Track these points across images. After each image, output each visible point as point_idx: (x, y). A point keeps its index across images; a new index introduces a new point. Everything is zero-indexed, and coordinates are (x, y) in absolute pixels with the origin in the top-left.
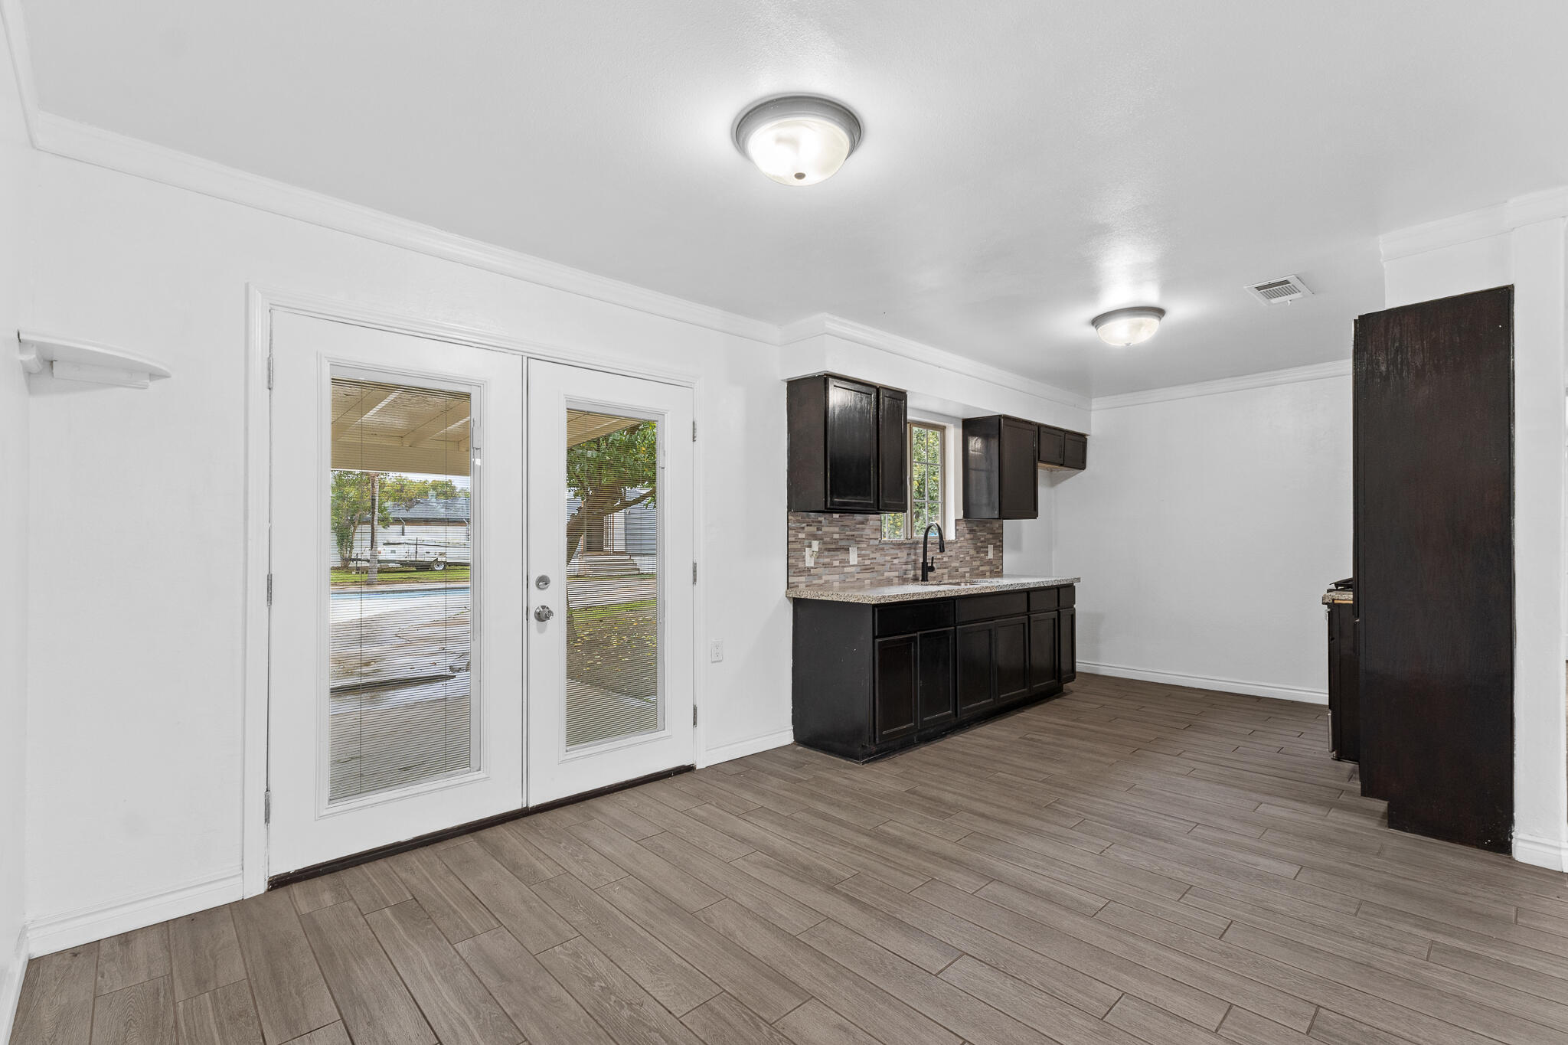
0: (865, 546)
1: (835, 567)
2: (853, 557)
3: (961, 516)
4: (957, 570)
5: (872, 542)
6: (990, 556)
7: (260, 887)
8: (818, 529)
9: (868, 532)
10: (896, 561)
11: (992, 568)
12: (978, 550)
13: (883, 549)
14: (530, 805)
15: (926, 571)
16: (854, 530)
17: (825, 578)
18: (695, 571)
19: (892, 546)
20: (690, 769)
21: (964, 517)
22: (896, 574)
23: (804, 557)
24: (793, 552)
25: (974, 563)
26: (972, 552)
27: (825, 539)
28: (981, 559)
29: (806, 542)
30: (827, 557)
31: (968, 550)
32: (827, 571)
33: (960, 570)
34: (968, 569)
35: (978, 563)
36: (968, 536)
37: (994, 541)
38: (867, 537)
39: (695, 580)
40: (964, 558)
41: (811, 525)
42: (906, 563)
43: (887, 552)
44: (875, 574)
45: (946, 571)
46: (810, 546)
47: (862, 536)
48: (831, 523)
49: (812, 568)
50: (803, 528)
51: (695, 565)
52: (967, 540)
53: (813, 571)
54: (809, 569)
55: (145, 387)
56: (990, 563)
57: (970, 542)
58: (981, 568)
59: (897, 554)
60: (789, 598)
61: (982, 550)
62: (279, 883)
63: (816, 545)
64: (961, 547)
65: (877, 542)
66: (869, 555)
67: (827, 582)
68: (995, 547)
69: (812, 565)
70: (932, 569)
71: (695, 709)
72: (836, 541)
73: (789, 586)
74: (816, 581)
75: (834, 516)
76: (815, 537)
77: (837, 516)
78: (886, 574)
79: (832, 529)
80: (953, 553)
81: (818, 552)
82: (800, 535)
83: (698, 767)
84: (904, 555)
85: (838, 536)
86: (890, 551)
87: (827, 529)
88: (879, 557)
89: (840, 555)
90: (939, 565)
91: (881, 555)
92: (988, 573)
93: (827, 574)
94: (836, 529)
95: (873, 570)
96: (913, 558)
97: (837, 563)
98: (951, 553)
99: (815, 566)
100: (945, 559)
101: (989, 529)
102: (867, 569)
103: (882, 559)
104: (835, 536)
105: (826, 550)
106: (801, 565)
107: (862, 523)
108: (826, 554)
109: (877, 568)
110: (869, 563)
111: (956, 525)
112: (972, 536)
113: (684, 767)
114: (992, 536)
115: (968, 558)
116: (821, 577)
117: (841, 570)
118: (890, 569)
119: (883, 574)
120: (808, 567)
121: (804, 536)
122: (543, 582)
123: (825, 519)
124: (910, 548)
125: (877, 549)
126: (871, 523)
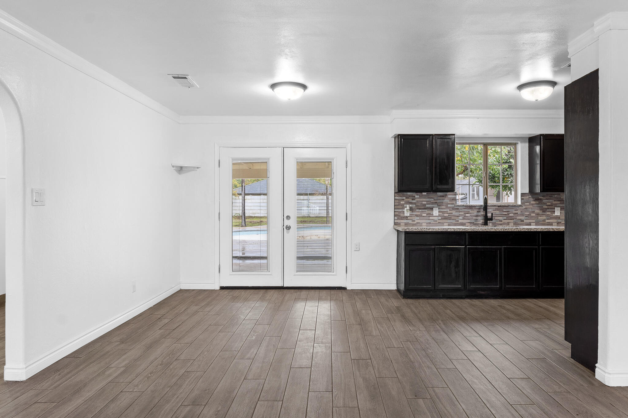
0: (445, 207)
1: (423, 216)
2: (436, 212)
3: (527, 191)
4: (522, 221)
5: (449, 206)
6: (557, 213)
7: (218, 288)
8: (413, 200)
9: (446, 200)
10: (467, 215)
11: (559, 221)
12: (544, 210)
13: (458, 209)
14: (284, 286)
15: (487, 220)
16: (436, 200)
17: (416, 221)
18: (346, 216)
19: (465, 207)
20: (345, 289)
21: (529, 192)
22: (469, 221)
23: (404, 212)
24: (398, 209)
25: (539, 218)
26: (537, 211)
27: (417, 204)
28: (548, 215)
29: (405, 205)
30: (418, 212)
31: (533, 210)
32: (418, 218)
33: (525, 221)
34: (534, 221)
35: (545, 218)
36: (534, 202)
37: (561, 205)
38: (447, 203)
39: (347, 219)
40: (530, 215)
41: (408, 198)
42: (477, 216)
43: (461, 210)
45: (512, 221)
46: (406, 207)
47: (442, 203)
48: (421, 197)
49: (409, 216)
50: (404, 199)
51: (347, 213)
52: (532, 204)
53: (409, 218)
54: (407, 217)
56: (557, 218)
57: (535, 205)
58: (547, 221)
59: (469, 211)
60: (395, 229)
61: (548, 210)
62: (222, 288)
63: (408, 207)
64: (526, 208)
65: (453, 206)
66: (447, 212)
67: (418, 223)
69: (409, 215)
70: (491, 219)
71: (346, 267)
72: (425, 205)
73: (395, 224)
74: (410, 222)
75: (423, 193)
76: (411, 203)
77: (425, 193)
78: (460, 221)
79: (421, 200)
80: (519, 212)
81: (411, 209)
82: (402, 203)
83: (348, 289)
84: (475, 212)
85: (425, 203)
86: (463, 210)
87: (418, 200)
88: (454, 213)
89: (427, 211)
90: (505, 218)
91: (456, 212)
92: (554, 224)
93: (418, 220)
94: (424, 200)
95: (450, 219)
96: (482, 213)
97: (425, 215)
98: (516, 212)
99: (410, 216)
100: (510, 215)
101: (557, 198)
102: (445, 218)
103: (457, 214)
104: (424, 203)
105: (418, 209)
106: (402, 215)
107: (443, 196)
108: (417, 210)
109: (453, 218)
110: (447, 215)
111: (521, 196)
112: (537, 202)
113: (342, 287)
114: (559, 202)
115: (533, 215)
116: (414, 221)
117: (427, 218)
118: (464, 219)
119: (458, 221)
120: (406, 216)
121: (404, 203)
122: (288, 217)
123: (417, 195)
124: (479, 209)
125: (453, 209)
126: (449, 196)
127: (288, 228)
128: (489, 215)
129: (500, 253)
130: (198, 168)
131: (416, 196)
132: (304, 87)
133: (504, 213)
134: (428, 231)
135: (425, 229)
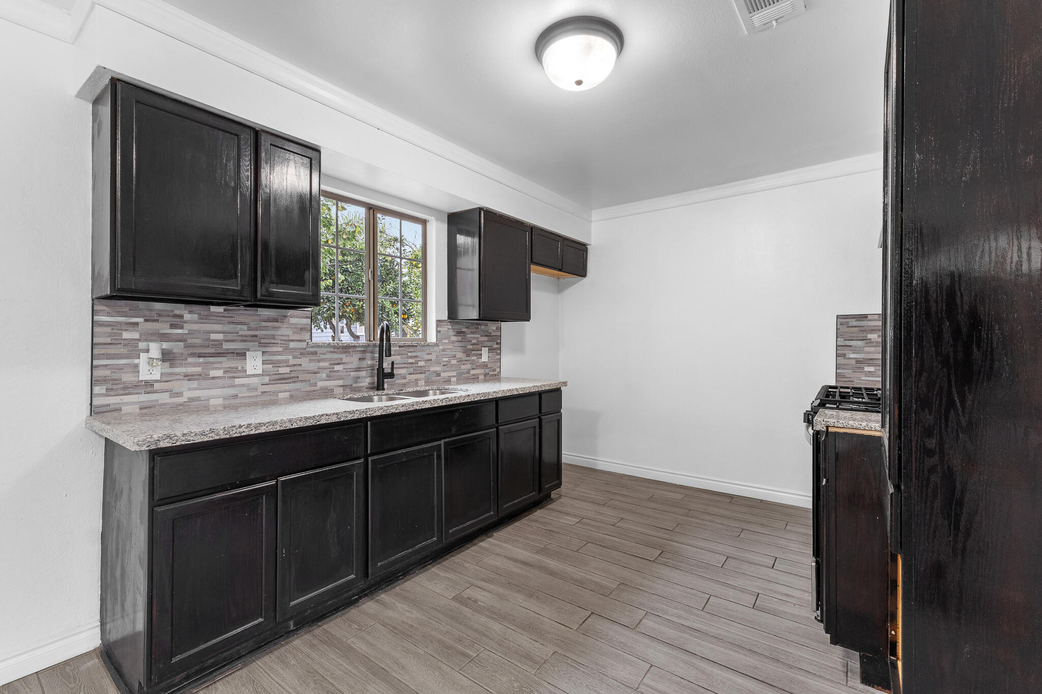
0: (281, 349)
1: (213, 378)
2: (254, 363)
3: (445, 316)
4: (438, 375)
5: (292, 345)
6: (485, 358)
8: (173, 326)
9: (284, 331)
10: (337, 368)
11: (487, 371)
12: (468, 353)
13: (315, 353)
15: (382, 377)
16: (256, 329)
17: (187, 395)
19: (332, 350)
21: (449, 318)
22: (341, 382)
23: (137, 366)
25: (463, 367)
26: (460, 355)
27: (189, 341)
28: (473, 362)
29: (142, 345)
30: (196, 365)
31: (454, 353)
32: (194, 384)
33: (442, 374)
34: (454, 374)
35: (469, 366)
36: (454, 338)
37: (489, 344)
38: (284, 338)
40: (449, 362)
41: (157, 321)
42: (358, 369)
43: (323, 357)
44: (298, 385)
45: (422, 376)
46: (147, 351)
47: (273, 337)
48: (203, 319)
49: (157, 381)
50: (137, 324)
52: (453, 342)
53: (157, 386)
54: (149, 384)
56: (484, 366)
57: (457, 344)
58: (473, 372)
59: (341, 359)
61: (473, 352)
63: (155, 349)
64: (444, 350)
65: (303, 345)
66: (287, 361)
67: (192, 400)
68: (491, 350)
69: (158, 377)
70: (391, 375)
72: (219, 343)
73: (94, 411)
74: (164, 398)
75: (213, 309)
76: (164, 337)
77: (221, 309)
78: (320, 384)
79: (207, 327)
80: (433, 357)
81: (167, 357)
82: (126, 335)
84: (353, 360)
85: (220, 337)
86: (328, 356)
87: (195, 327)
88: (306, 363)
89: (226, 363)
90: (411, 370)
91: (311, 361)
92: (481, 377)
93: (195, 389)
94: (218, 327)
95: (295, 379)
96: (370, 362)
97: (219, 373)
98: (429, 357)
99: (165, 379)
100: (420, 364)
101: (483, 331)
102: (283, 379)
103: (313, 366)
104: (214, 336)
105: (193, 355)
106: (127, 378)
107: (275, 320)
108: (190, 360)
109: (302, 377)
110: (287, 370)
111: (437, 326)
112: (460, 338)
114: (486, 339)
115: (454, 362)
116: (180, 394)
117: (227, 382)
118: (329, 378)
119: (315, 385)
120: (146, 382)
121: (136, 336)
123: (191, 312)
124: (364, 352)
125: (303, 353)
126: (293, 321)
128: (386, 365)
129: (439, 457)
131: (187, 316)
133: (410, 361)
134: (252, 432)
135: (240, 427)
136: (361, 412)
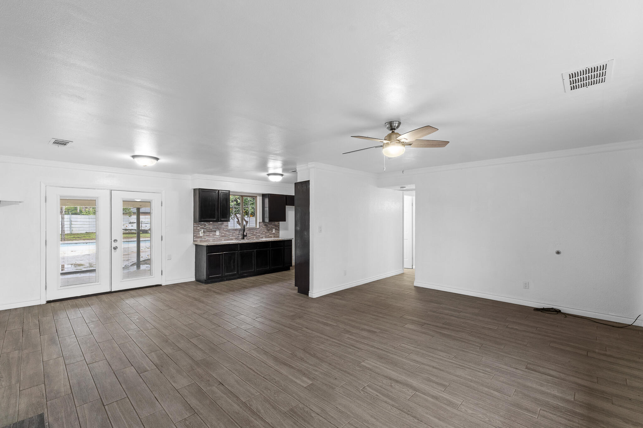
0: (222, 230)
2: (218, 233)
4: (259, 236)
5: (225, 229)
6: (274, 231)
7: (45, 302)
8: (204, 226)
9: (223, 226)
10: (234, 234)
11: (275, 235)
12: (268, 230)
13: (229, 231)
14: (112, 291)
15: (244, 236)
16: (218, 226)
17: (207, 239)
18: (162, 238)
20: (160, 285)
21: (262, 221)
22: (235, 237)
23: (199, 233)
24: (196, 232)
25: (266, 234)
26: (266, 231)
27: (207, 229)
28: (270, 233)
29: (200, 230)
30: (208, 233)
31: (264, 230)
32: (208, 237)
33: (261, 236)
34: (264, 236)
35: (269, 234)
36: (264, 227)
37: (275, 228)
38: (223, 228)
39: (162, 240)
40: (262, 233)
41: (202, 225)
42: (239, 234)
44: (226, 238)
46: (201, 231)
47: (221, 228)
48: (209, 225)
50: (199, 226)
51: (162, 236)
52: (264, 228)
53: (202, 237)
54: (201, 237)
55: (19, 204)
56: (274, 234)
57: (265, 228)
58: (270, 235)
59: (235, 232)
60: (194, 244)
61: (270, 230)
62: (49, 302)
63: (202, 230)
64: (261, 230)
65: (227, 229)
66: (224, 233)
67: (207, 240)
68: (276, 229)
69: (202, 235)
70: (246, 236)
71: (162, 271)
73: (194, 241)
74: (203, 239)
75: (211, 222)
76: (203, 228)
77: (212, 223)
78: (230, 238)
79: (210, 226)
80: (258, 231)
81: (204, 232)
82: (198, 228)
83: (163, 285)
84: (237, 232)
85: (212, 228)
86: (232, 231)
87: (208, 226)
88: (227, 233)
89: (213, 233)
90: (252, 235)
91: (228, 233)
92: (272, 237)
94: (211, 226)
95: (225, 236)
96: (241, 233)
97: (212, 235)
98: (257, 231)
100: (254, 233)
101: (273, 224)
102: (223, 236)
103: (229, 234)
104: (211, 228)
105: (207, 231)
106: (198, 236)
107: (221, 224)
108: (207, 232)
109: (227, 236)
110: (224, 234)
111: (259, 224)
112: (266, 226)
113: (158, 285)
114: (274, 226)
115: (264, 233)
116: (205, 239)
117: (213, 237)
118: (232, 236)
119: (229, 238)
121: (199, 228)
122: (115, 241)
124: (240, 230)
125: (227, 231)
126: (225, 224)
127: (115, 248)
128: (245, 234)
129: (254, 253)
130: (20, 202)
131: (207, 224)
132: (157, 159)
133: (251, 232)
136: (237, 242)
